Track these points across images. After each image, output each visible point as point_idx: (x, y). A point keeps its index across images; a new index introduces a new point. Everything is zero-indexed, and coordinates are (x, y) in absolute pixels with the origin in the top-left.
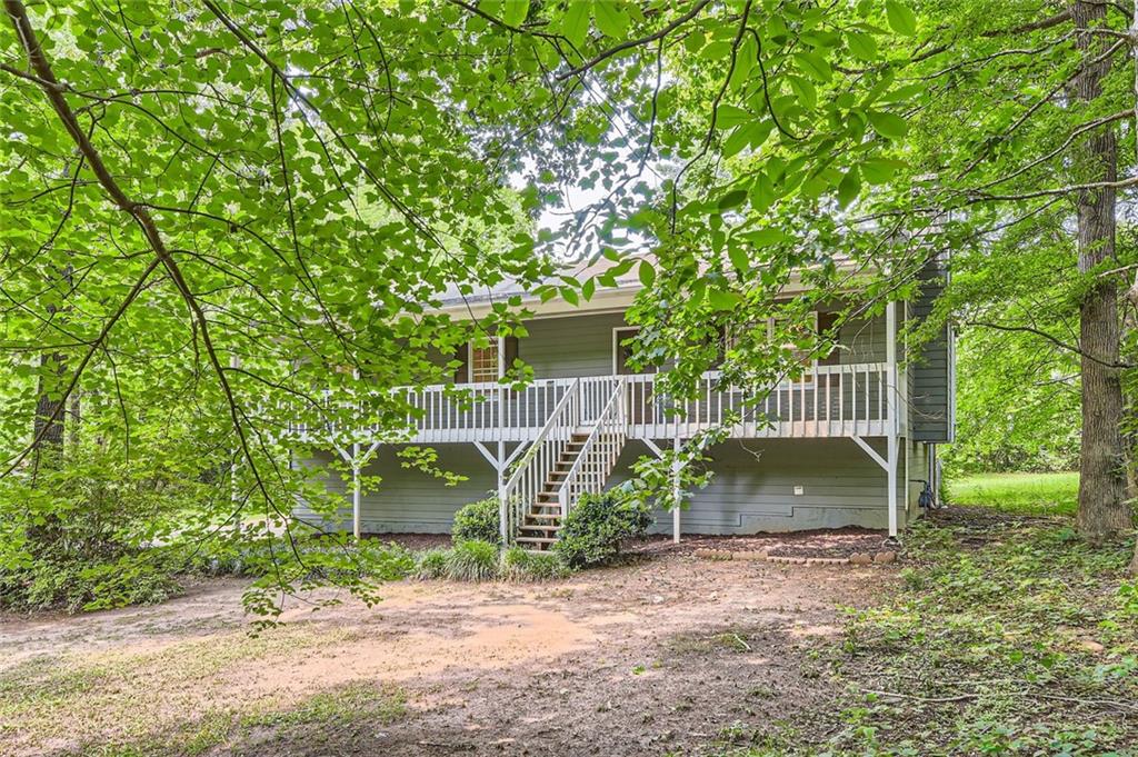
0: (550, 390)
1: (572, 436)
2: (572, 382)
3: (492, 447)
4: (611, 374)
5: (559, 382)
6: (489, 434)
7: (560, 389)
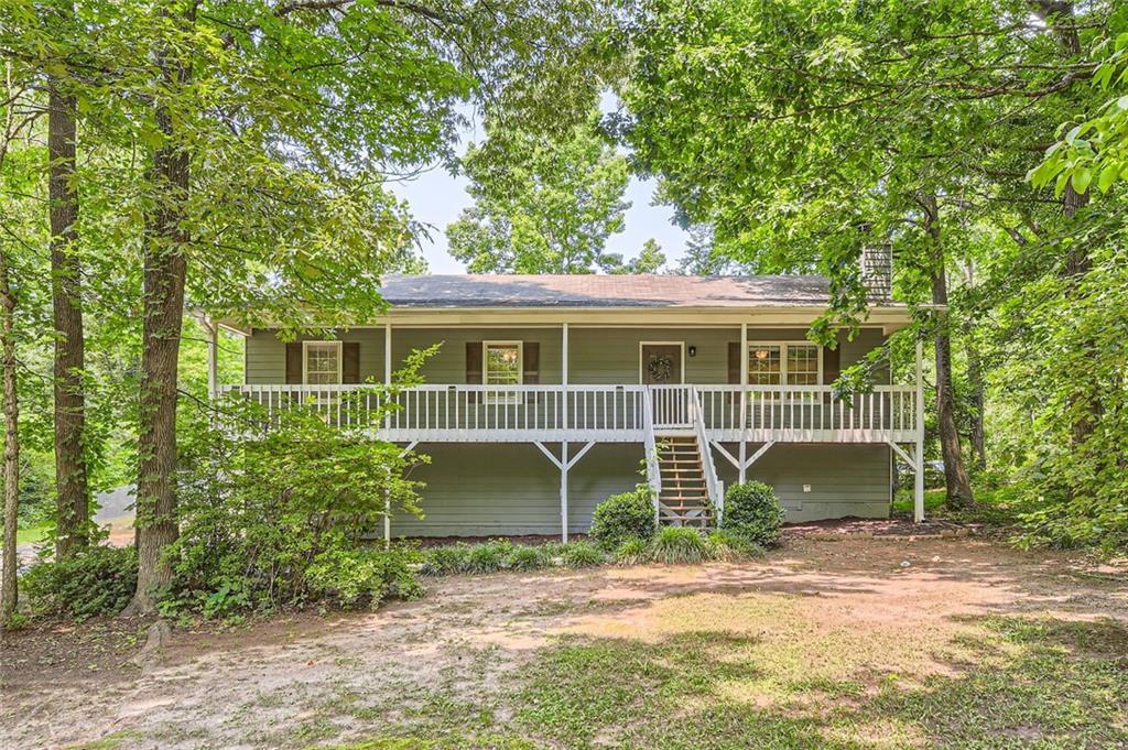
0: (619, 395)
3: (555, 447)
4: (680, 383)
5: (628, 388)
6: (553, 435)
7: (629, 394)
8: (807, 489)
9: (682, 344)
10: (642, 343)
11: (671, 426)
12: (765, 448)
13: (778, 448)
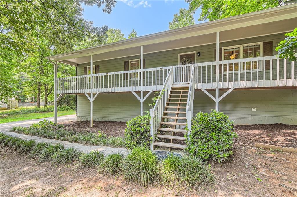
0: (162, 71)
1: (171, 88)
2: (170, 68)
5: (165, 68)
6: (137, 89)
7: (166, 71)
8: (254, 110)
9: (195, 52)
10: (179, 54)
11: (183, 83)
12: (230, 90)
13: (236, 90)
